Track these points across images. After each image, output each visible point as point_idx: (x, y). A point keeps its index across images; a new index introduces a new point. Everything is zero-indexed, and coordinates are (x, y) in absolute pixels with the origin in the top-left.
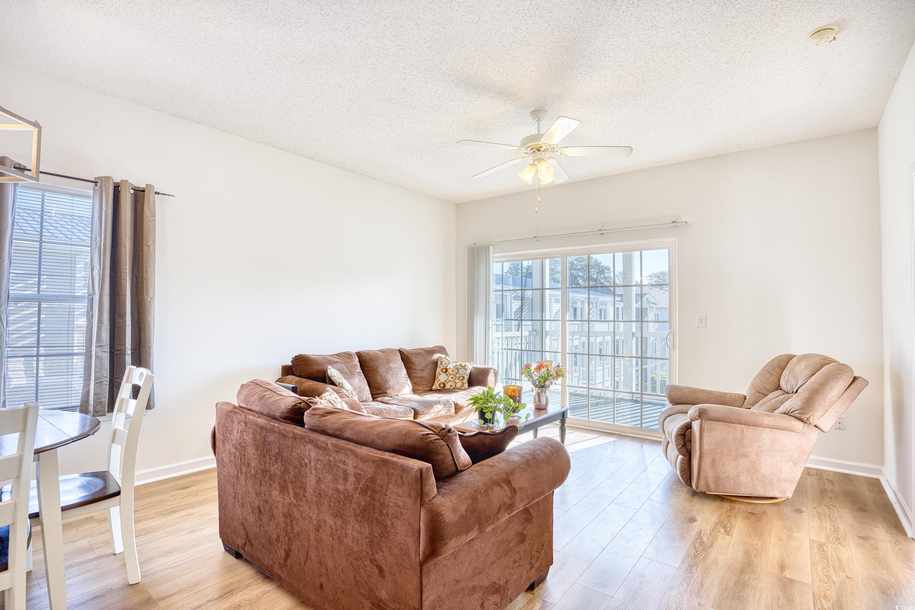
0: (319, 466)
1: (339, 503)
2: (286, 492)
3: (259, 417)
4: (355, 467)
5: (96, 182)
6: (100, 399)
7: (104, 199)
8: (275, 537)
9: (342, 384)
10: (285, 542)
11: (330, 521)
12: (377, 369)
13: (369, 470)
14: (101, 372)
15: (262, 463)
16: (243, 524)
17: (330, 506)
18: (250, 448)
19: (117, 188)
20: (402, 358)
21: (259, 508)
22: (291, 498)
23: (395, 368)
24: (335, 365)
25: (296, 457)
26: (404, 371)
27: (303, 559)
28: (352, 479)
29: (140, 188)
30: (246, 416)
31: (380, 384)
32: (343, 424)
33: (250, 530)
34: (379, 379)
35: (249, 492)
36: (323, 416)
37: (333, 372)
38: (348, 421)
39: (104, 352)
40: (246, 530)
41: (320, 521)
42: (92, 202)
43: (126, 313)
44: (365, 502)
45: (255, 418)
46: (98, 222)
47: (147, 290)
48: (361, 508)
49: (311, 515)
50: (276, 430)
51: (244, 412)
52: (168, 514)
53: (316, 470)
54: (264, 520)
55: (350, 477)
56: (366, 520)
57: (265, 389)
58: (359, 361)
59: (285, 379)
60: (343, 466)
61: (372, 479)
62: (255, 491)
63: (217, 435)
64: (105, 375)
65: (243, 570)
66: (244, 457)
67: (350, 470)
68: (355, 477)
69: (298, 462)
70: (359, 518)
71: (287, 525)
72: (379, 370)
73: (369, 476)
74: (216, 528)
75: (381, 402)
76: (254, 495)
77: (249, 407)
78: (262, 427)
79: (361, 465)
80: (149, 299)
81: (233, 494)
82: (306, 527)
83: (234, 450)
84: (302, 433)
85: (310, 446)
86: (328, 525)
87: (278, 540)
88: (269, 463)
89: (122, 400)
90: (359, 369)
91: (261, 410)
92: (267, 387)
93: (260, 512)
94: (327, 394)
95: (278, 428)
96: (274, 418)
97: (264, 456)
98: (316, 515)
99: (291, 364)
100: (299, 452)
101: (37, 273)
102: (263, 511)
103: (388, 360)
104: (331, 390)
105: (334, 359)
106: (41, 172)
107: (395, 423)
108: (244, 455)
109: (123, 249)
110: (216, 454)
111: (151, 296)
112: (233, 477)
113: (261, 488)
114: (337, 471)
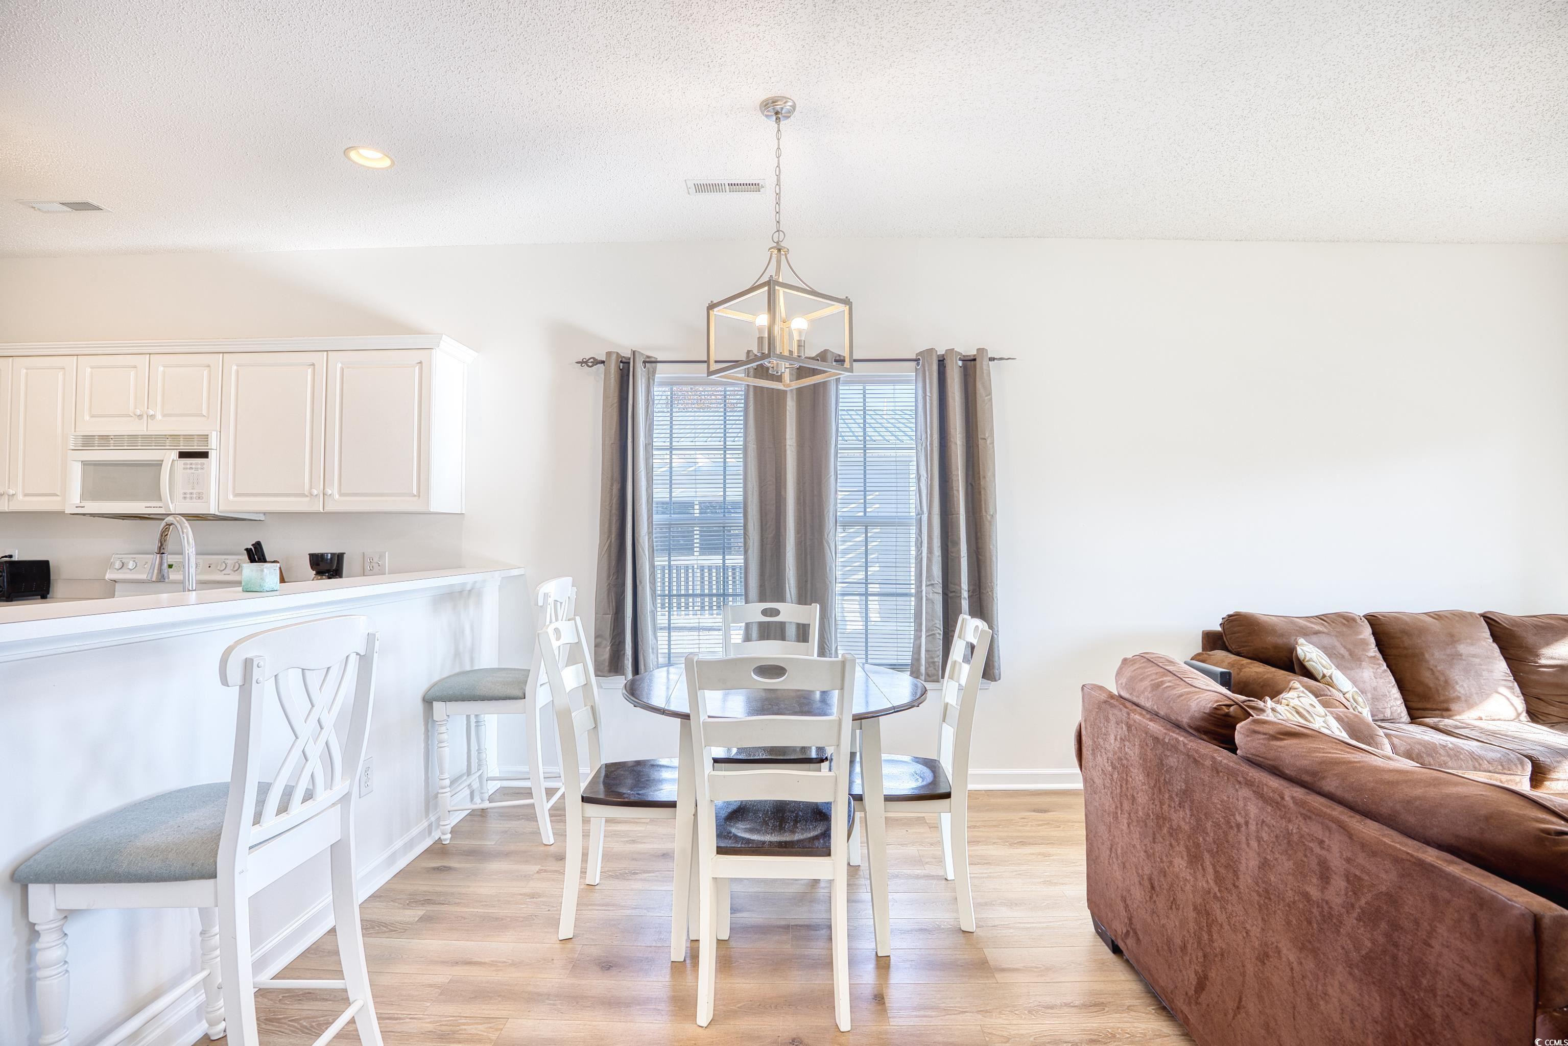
0: (1265, 836)
1: (1310, 923)
2: (1200, 867)
3: (1151, 720)
4: (1348, 860)
5: (917, 360)
6: (932, 658)
7: (927, 381)
8: (1178, 941)
9: (1330, 677)
10: (1197, 958)
11: (1290, 954)
12: (1423, 654)
13: (1383, 875)
14: (933, 620)
15: (1157, 802)
16: (1124, 900)
17: (1288, 923)
18: (1136, 771)
19: (942, 362)
20: (1492, 635)
21: (1150, 879)
22: (1209, 881)
23: (1474, 656)
24: (1315, 638)
25: (1219, 806)
26: (1501, 666)
27: (1231, 1005)
28: (1339, 883)
29: (969, 356)
30: (1128, 714)
31: (1430, 688)
32: (1321, 763)
33: (1135, 913)
34: (1426, 676)
35: (1134, 846)
36: (1274, 737)
37: (1307, 651)
38: (1332, 758)
39: (936, 593)
40: (1129, 910)
41: (1266, 944)
42: (914, 387)
43: (959, 539)
44: (1373, 943)
45: (1145, 720)
46: (922, 414)
47: (985, 504)
48: (1364, 952)
49: (1249, 927)
50: (1181, 747)
51: (1126, 707)
52: (1015, 843)
53: (1259, 841)
54: (1160, 906)
55: (1334, 876)
56: (1374, 983)
57: (1163, 670)
58: (1374, 634)
59: (1209, 655)
60: (1317, 850)
61: (1392, 899)
62: (1144, 848)
63: (1084, 738)
64: (938, 626)
65: (1123, 978)
66: (1126, 784)
67: (1336, 862)
68: (1348, 881)
69: (1224, 818)
70: (1356, 971)
71: (1201, 929)
72: (1427, 656)
73: (1383, 889)
74: (1080, 890)
75: (1432, 728)
76: (1142, 854)
77: (1135, 699)
78: (1157, 738)
79: (1361, 859)
80: (989, 517)
81: (1109, 843)
82: (1238, 945)
83: (1110, 768)
84: (1231, 764)
85: (1245, 792)
86: (1284, 959)
87: (1184, 948)
88: (1169, 806)
89: (955, 662)
90: (1373, 650)
91: (1155, 707)
92: (1167, 668)
93: (1153, 888)
94: (1292, 694)
95: (1185, 745)
96: (1177, 726)
97: (1160, 790)
98: (1259, 930)
99: (1219, 629)
100: (1225, 798)
101: (862, 489)
102: (1158, 889)
103: (1452, 636)
104: (1302, 689)
105: (1313, 626)
106: (855, 361)
107: (1456, 784)
108: (1127, 781)
109: (953, 446)
110: (1083, 769)
111: (991, 513)
112: (1109, 814)
113: (1155, 846)
114: (1306, 856)
